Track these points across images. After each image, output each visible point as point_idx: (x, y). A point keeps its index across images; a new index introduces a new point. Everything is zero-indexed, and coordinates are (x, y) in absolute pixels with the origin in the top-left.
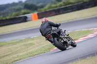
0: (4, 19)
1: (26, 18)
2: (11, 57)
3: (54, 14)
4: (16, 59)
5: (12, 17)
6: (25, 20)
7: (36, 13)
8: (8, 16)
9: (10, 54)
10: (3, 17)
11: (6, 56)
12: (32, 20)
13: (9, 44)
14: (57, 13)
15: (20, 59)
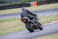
0: (16, 4)
2: (19, 28)
3: (47, 3)
4: (21, 29)
5: (21, 3)
6: (29, 5)
7: (36, 2)
8: (19, 2)
9: (18, 26)
10: (16, 3)
13: (18, 19)
15: (24, 29)
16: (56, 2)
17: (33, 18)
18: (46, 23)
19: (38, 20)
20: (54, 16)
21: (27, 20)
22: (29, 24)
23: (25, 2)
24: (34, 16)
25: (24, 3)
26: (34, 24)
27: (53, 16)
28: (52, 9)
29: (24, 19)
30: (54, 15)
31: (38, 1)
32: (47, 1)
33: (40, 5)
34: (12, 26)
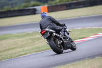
0: (12, 9)
1: (35, 10)
2: (16, 51)
3: (65, 8)
5: (21, 8)
7: (46, 6)
8: (16, 6)
9: (15, 48)
10: (12, 8)
11: (11, 49)
13: (15, 36)
14: (68, 8)
15: (26, 54)
16: (81, 6)
17: (60, 30)
19: (68, 34)
20: (78, 30)
21: (51, 33)
22: (54, 40)
23: (26, 6)
24: (62, 28)
25: (26, 8)
26: (63, 41)
27: (76, 30)
28: (75, 18)
29: (46, 32)
30: (79, 28)
31: (50, 5)
32: (66, 5)
34: (4, 49)
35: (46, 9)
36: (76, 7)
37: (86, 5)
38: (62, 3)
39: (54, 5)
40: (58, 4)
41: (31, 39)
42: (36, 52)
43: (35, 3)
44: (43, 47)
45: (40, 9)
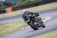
1: (5, 10)
3: (22, 8)
7: (11, 8)
12: (8, 12)
14: (23, 8)
15: (2, 35)
16: (30, 7)
18: (23, 27)
31: (13, 7)
33: (15, 10)
35: (11, 10)
36: (28, 7)
37: (33, 6)
38: (19, 6)
39: (15, 7)
40: (17, 6)
41: (4, 27)
42: (8, 34)
43: (4, 7)
44: (11, 31)
45: (7, 10)
